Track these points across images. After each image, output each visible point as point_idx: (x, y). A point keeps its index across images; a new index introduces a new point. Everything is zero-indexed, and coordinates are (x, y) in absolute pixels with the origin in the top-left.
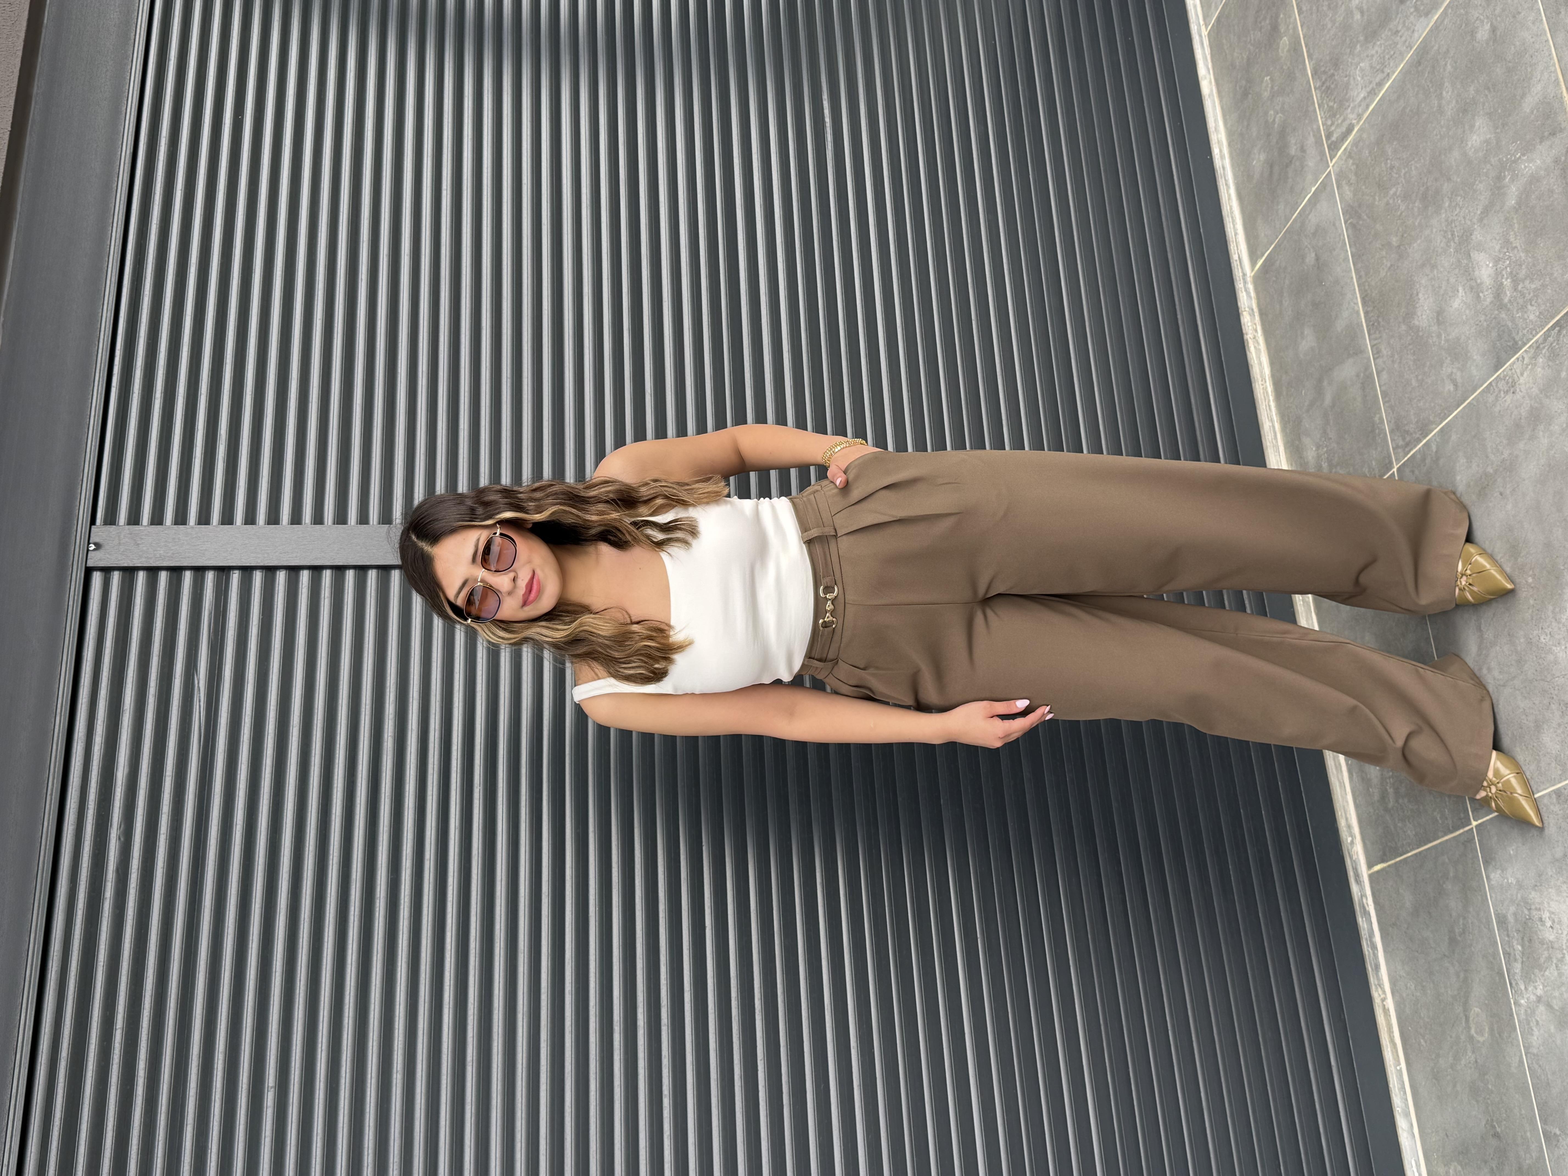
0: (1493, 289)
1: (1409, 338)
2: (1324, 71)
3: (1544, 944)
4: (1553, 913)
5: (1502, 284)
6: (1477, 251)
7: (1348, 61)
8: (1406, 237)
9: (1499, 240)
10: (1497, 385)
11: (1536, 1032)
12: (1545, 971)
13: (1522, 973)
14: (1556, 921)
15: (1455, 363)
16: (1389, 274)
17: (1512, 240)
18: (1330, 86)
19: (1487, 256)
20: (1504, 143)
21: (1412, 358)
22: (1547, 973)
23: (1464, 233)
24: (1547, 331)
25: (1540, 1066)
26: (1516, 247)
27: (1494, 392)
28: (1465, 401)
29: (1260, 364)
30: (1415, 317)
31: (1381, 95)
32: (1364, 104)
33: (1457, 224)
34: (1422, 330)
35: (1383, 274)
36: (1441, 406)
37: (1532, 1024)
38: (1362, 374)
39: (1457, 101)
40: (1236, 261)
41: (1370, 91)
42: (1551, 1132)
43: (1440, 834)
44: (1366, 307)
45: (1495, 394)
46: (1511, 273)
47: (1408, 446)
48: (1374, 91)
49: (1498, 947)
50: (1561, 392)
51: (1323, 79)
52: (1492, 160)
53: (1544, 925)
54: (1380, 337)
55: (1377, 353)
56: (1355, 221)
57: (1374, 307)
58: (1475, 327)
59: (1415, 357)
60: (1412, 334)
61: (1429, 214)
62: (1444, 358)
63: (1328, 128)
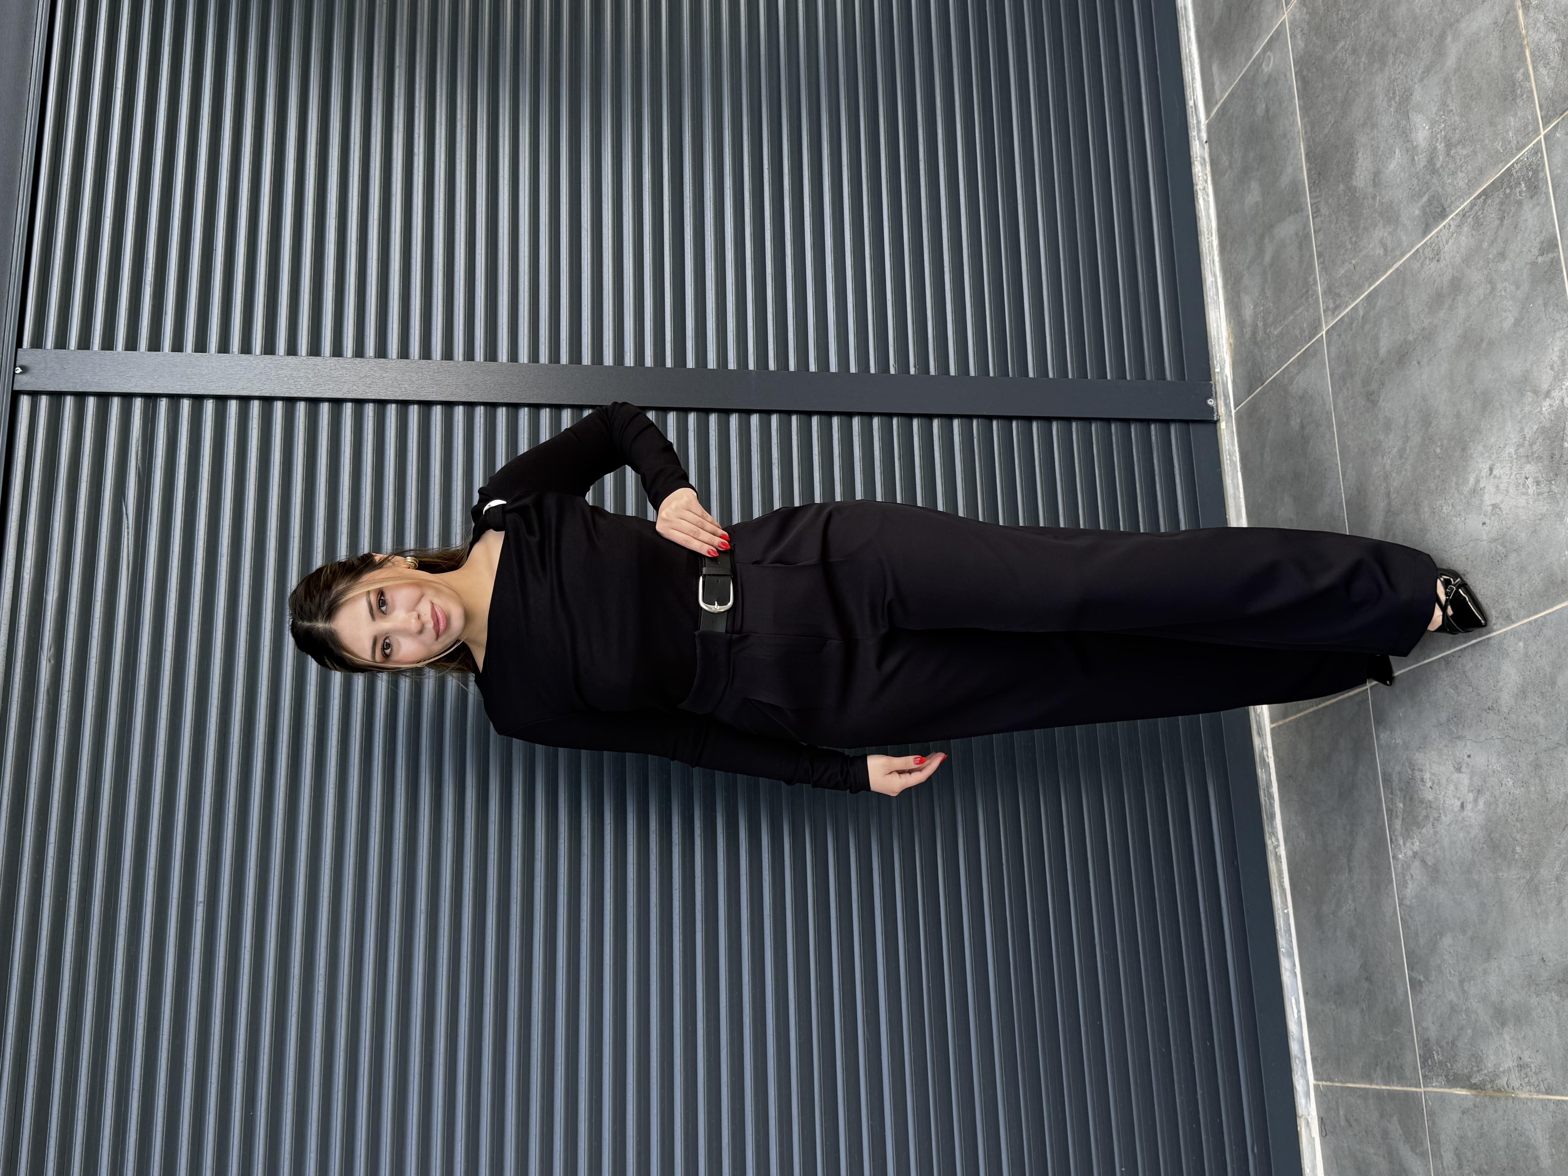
0: (1427, 152)
1: (1347, 198)
3: (1423, 803)
4: (1434, 774)
5: (1435, 148)
6: (1416, 112)
8: (1350, 94)
9: (1436, 102)
10: (1423, 252)
11: (1410, 885)
12: (1422, 828)
13: (1402, 828)
14: (1436, 781)
15: (1387, 226)
17: (1449, 101)
19: (1425, 117)
21: (1348, 219)
22: (1424, 831)
23: (1404, 93)
24: (1474, 199)
25: (1411, 917)
26: (1452, 111)
27: (1420, 259)
28: (1393, 266)
29: (1208, 215)
30: (1354, 177)
33: (1399, 82)
34: (1359, 190)
35: (1326, 131)
36: (1371, 270)
37: (1407, 878)
38: (1301, 233)
40: (1192, 107)
42: (1416, 979)
44: (1309, 164)
45: (1420, 261)
46: (1445, 137)
47: (1337, 308)
49: (1382, 804)
50: (1481, 262)
52: (1437, 17)
53: (1424, 785)
54: (1320, 196)
55: (1316, 212)
56: (1305, 73)
57: (1316, 164)
58: (1407, 192)
59: (1350, 219)
60: (1350, 194)
61: (1374, 70)
62: (1377, 221)
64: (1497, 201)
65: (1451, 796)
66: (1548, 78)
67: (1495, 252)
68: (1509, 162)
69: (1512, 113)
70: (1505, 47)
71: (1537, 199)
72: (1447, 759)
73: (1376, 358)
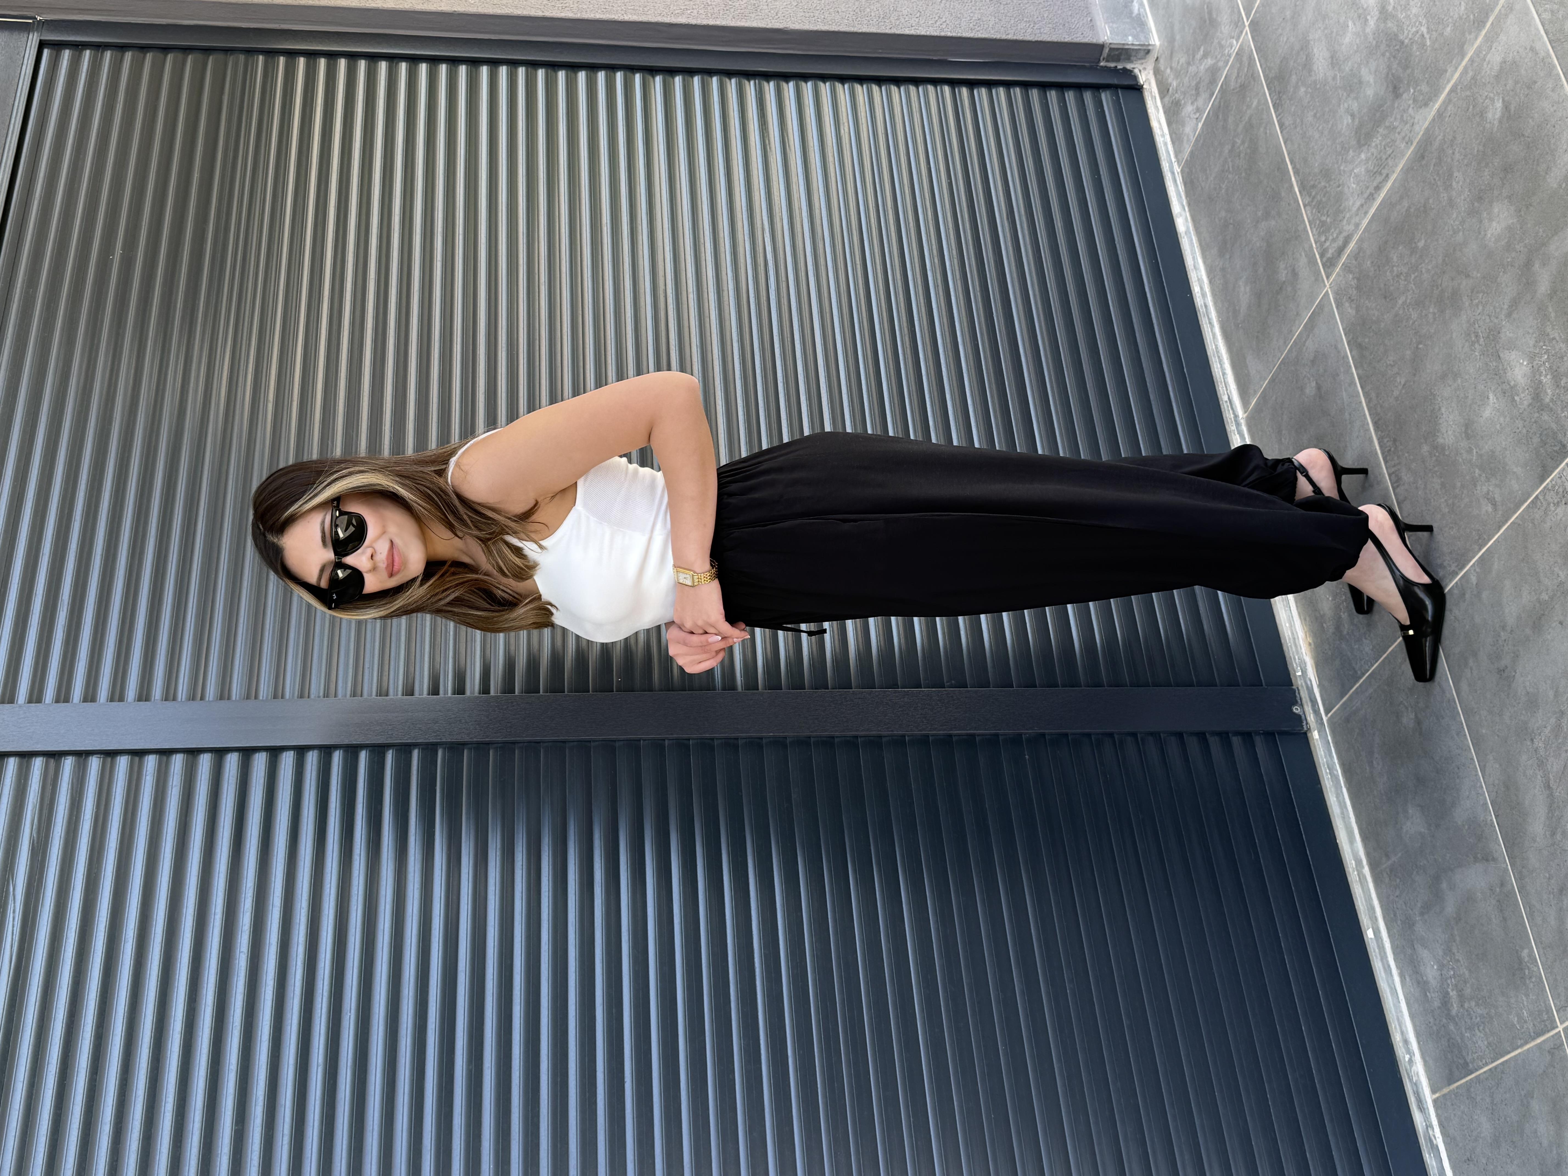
0: (1530, 389)
1: (1434, 458)
2: (1314, 184)
5: (1540, 382)
6: (1508, 350)
7: (1340, 170)
8: (1420, 349)
9: (1533, 334)
10: (1545, 498)
15: (1491, 480)
17: (1549, 329)
18: (1321, 200)
19: (1520, 353)
20: (1529, 225)
21: (1439, 481)
23: (1489, 333)
26: (1554, 339)
27: (1542, 506)
28: (1506, 521)
30: (1439, 434)
31: (1380, 199)
32: (1361, 213)
33: (1481, 323)
34: (1449, 447)
36: (1479, 531)
39: (1470, 190)
40: (1225, 400)
41: (1368, 197)
43: (1519, 1042)
44: (1379, 433)
45: (1543, 508)
46: (1551, 368)
48: (1373, 195)
51: (1313, 194)
52: (1517, 247)
54: (1399, 464)
55: (1397, 481)
56: (1359, 340)
57: (1389, 431)
58: (1512, 435)
59: (1442, 480)
60: (1437, 454)
61: (1447, 318)
62: (1477, 475)
63: (1322, 245)
73: (1503, 628)
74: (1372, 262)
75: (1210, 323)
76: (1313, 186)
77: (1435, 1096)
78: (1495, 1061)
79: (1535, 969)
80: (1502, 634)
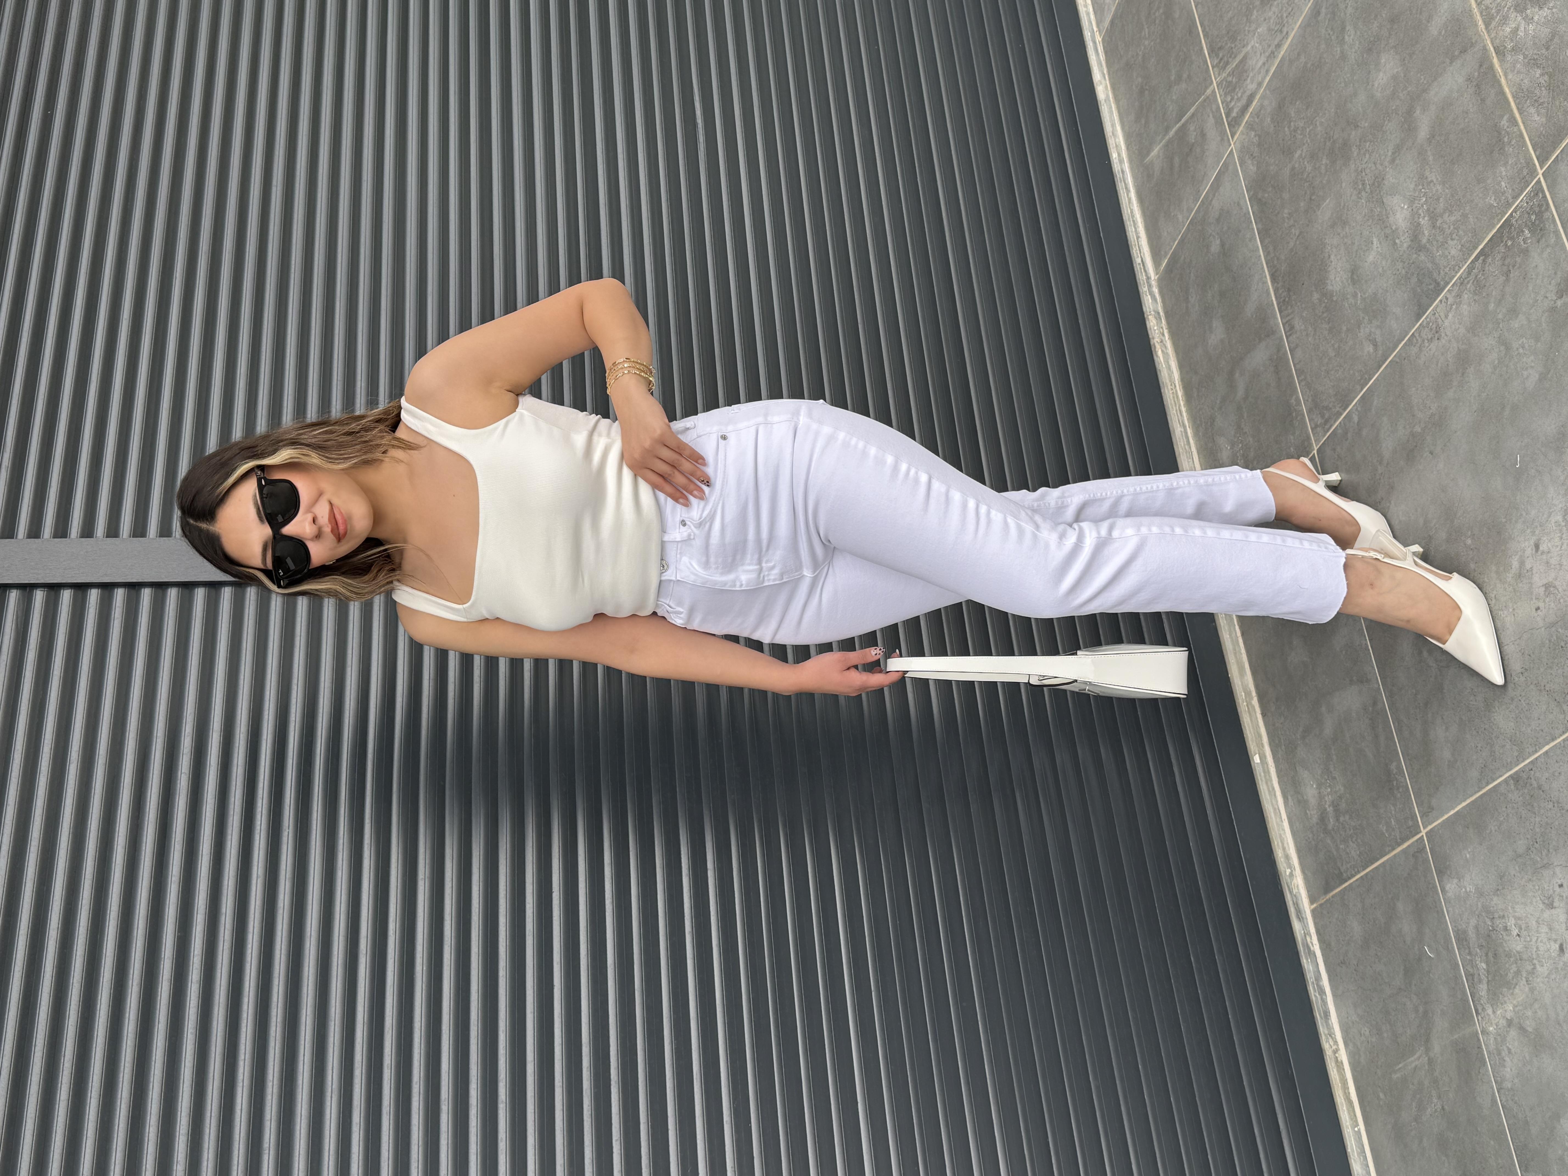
0: (1410, 232)
1: (1323, 305)
2: (1221, 46)
3: (1511, 957)
4: (1519, 919)
5: (1419, 224)
6: (1391, 195)
7: (1245, 31)
8: (1314, 200)
9: (1413, 178)
10: (1420, 336)
11: (1508, 1062)
12: (1514, 988)
13: (1488, 993)
14: (1523, 927)
15: (1373, 321)
16: (1298, 243)
17: (1427, 173)
19: (1402, 198)
20: (1412, 73)
21: (1327, 326)
22: (1517, 991)
23: (1375, 180)
24: (1471, 263)
25: (1515, 1103)
26: (1432, 181)
27: (1417, 343)
28: (1386, 360)
29: (1169, 367)
30: (1328, 281)
31: (1280, 56)
32: (1263, 71)
33: (1368, 171)
34: (1337, 293)
36: (1361, 371)
37: (1503, 1054)
38: (1275, 357)
39: (1360, 42)
40: (1140, 263)
41: (1270, 55)
43: (1387, 849)
44: (1275, 285)
45: (1418, 345)
46: (1428, 210)
47: (1327, 422)
48: (1274, 54)
49: (1459, 969)
50: (1490, 326)
51: (1221, 55)
52: (1401, 95)
53: (1510, 935)
54: (1292, 313)
55: (1290, 330)
56: (1260, 196)
57: (1284, 282)
58: (1393, 277)
59: (1330, 325)
60: (1326, 301)
61: (1337, 168)
62: (1361, 319)
63: (1227, 105)
64: (1499, 256)
65: (1545, 940)
66: (1538, 115)
67: (1504, 310)
68: (1506, 213)
69: (1502, 163)
70: (1483, 100)
71: (1546, 241)
72: (1534, 896)
73: (1381, 462)
74: (1273, 119)
75: (1126, 188)
76: (1220, 48)
77: (1313, 907)
78: (1365, 869)
79: (1403, 780)
80: (1379, 467)
